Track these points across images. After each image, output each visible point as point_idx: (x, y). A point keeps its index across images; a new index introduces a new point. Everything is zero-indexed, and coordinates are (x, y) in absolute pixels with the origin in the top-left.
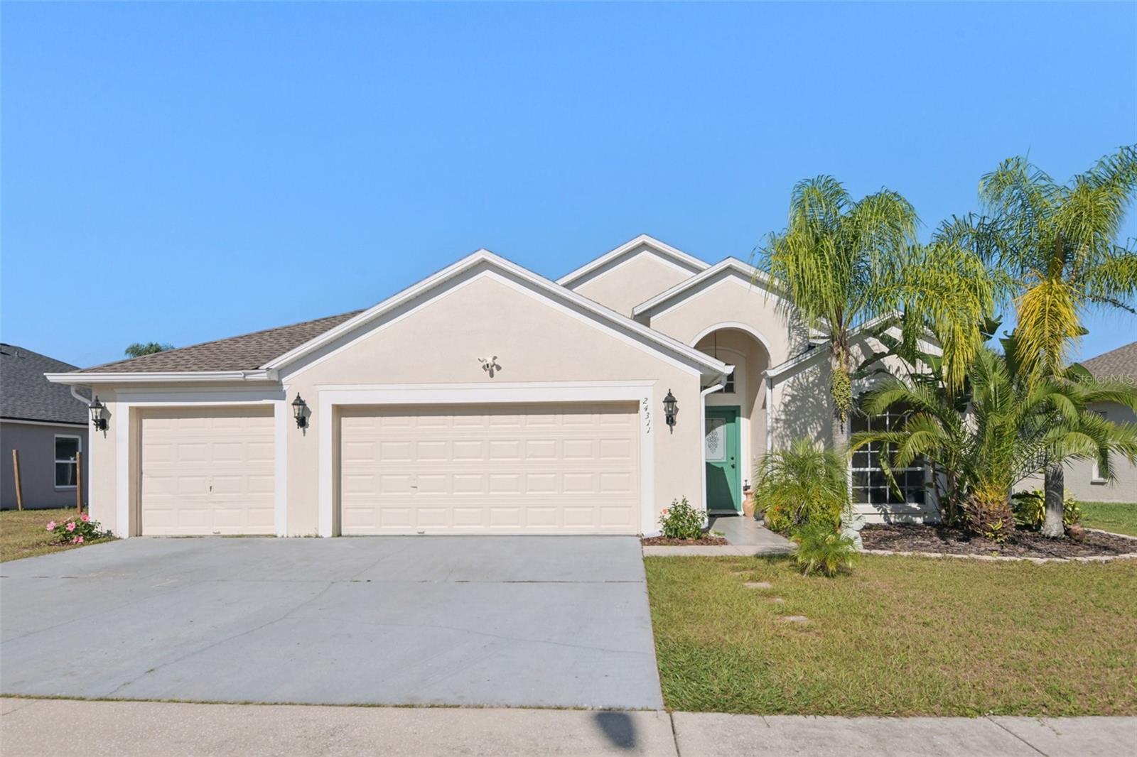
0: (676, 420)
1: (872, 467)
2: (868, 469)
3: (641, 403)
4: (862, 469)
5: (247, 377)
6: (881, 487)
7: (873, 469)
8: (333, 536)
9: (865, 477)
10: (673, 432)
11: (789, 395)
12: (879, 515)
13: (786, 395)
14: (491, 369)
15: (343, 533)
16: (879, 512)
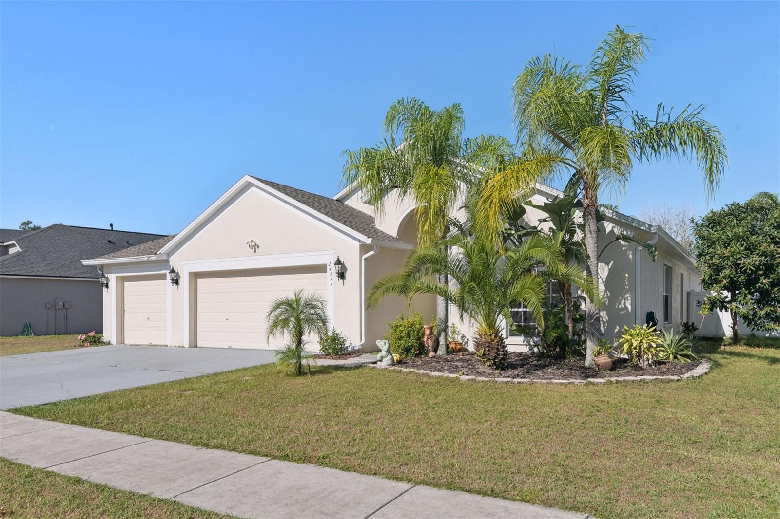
0: (346, 277)
1: (523, 308)
2: (520, 310)
3: (328, 265)
4: (516, 310)
5: (150, 259)
6: (531, 324)
7: (524, 309)
8: (189, 347)
9: (519, 316)
10: (345, 284)
11: (461, 254)
12: (525, 346)
13: (460, 253)
14: (255, 247)
15: (198, 346)
16: (525, 343)
